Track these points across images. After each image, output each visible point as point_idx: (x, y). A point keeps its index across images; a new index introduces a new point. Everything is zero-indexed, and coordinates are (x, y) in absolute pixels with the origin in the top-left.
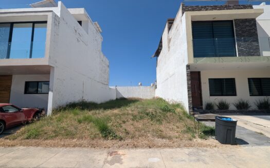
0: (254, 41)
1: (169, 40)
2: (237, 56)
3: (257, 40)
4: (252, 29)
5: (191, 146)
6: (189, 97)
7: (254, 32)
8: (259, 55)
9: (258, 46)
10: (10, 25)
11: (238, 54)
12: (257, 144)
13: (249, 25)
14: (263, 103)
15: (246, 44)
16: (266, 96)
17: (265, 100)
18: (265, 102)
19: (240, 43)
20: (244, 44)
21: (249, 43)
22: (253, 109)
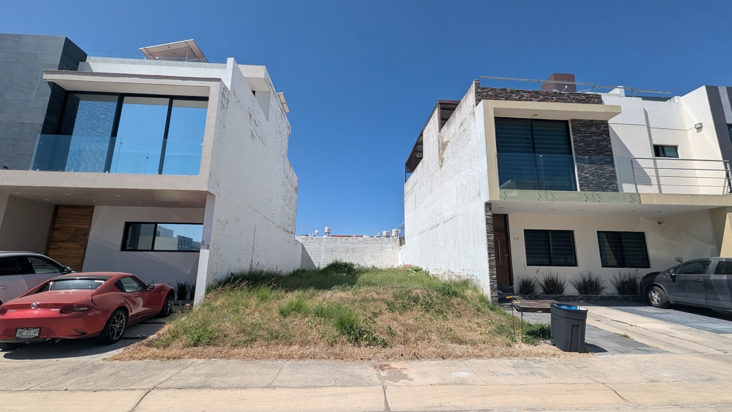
0: (606, 163)
1: (443, 146)
2: (579, 190)
3: (611, 162)
4: (602, 141)
5: (513, 355)
6: (490, 267)
7: (607, 146)
8: (616, 190)
9: (614, 172)
10: (117, 97)
11: (580, 186)
12: (620, 352)
13: (598, 132)
14: (626, 282)
15: (593, 167)
16: (636, 269)
17: (630, 275)
18: (629, 280)
19: (583, 165)
20: (589, 167)
21: (599, 165)
22: (609, 294)
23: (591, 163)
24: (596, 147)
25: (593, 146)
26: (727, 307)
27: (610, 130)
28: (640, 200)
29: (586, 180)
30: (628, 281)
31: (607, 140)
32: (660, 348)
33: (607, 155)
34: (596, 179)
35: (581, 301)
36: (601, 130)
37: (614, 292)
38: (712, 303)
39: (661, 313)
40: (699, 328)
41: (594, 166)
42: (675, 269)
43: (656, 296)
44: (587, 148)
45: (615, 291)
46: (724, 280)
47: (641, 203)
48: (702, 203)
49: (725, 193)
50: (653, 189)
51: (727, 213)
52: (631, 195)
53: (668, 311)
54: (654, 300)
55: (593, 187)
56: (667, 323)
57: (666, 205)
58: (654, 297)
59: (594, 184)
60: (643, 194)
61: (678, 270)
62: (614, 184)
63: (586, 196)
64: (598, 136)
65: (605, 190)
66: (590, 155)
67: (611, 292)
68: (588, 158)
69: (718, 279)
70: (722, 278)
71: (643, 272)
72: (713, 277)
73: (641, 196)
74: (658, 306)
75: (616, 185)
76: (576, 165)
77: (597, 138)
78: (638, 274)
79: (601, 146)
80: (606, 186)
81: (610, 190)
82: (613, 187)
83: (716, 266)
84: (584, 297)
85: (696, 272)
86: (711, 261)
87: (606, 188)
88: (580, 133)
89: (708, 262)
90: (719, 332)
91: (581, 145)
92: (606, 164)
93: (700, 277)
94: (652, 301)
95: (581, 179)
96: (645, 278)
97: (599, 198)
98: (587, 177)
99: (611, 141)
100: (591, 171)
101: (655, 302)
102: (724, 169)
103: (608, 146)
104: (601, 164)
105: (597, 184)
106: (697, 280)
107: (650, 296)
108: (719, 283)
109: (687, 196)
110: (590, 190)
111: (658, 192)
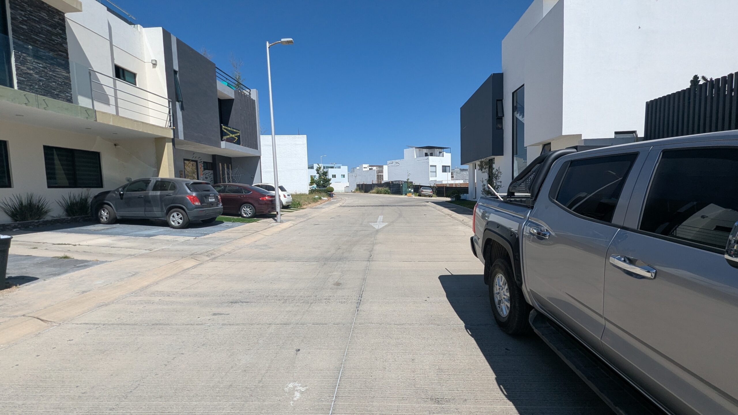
2: (16, 87)
4: (55, 35)
7: (61, 45)
8: (70, 100)
11: (18, 83)
12: (55, 275)
13: (50, 21)
14: (77, 203)
15: (40, 64)
16: (87, 188)
17: (82, 195)
18: (80, 200)
19: (24, 56)
20: (34, 62)
21: (48, 64)
22: (54, 217)
23: (36, 56)
24: (47, 40)
25: (42, 37)
26: (158, 216)
27: (66, 26)
28: (96, 117)
29: (28, 77)
30: (78, 201)
31: (61, 37)
32: (99, 260)
33: (61, 55)
34: (43, 81)
35: (14, 230)
36: (55, 21)
37: (61, 214)
38: (149, 215)
39: (108, 229)
40: (136, 236)
41: (42, 63)
42: (124, 187)
43: (106, 214)
44: (32, 36)
45: (63, 213)
46: (158, 195)
47: (96, 121)
48: (150, 131)
49: (167, 127)
50: (111, 110)
51: (167, 143)
52: (87, 110)
53: (114, 226)
54: (103, 217)
55: (38, 90)
56: (111, 236)
57: (121, 127)
58: (103, 215)
59: (39, 85)
60: (99, 112)
61: (126, 189)
62: (67, 93)
63: (26, 98)
64: (50, 26)
65: (56, 96)
66: (38, 47)
67: (57, 215)
68: (32, 49)
69: (154, 194)
70: (157, 194)
71: (95, 192)
72: (151, 193)
73: (97, 113)
74: (106, 222)
75: (70, 95)
76: (13, 53)
77: (48, 28)
78: (89, 193)
79: (53, 41)
80: (57, 93)
81: (62, 99)
82: (66, 95)
83: (154, 184)
84: (19, 224)
85: (140, 190)
86: (151, 181)
87: (57, 95)
88: (22, 10)
89: (149, 182)
90: (149, 236)
91: (23, 29)
92: (59, 66)
93: (141, 194)
94: (101, 219)
95: (20, 74)
96: (96, 197)
97: (45, 104)
98: (31, 74)
99: (68, 41)
100: (36, 68)
101: (104, 219)
102: (168, 106)
103: (63, 45)
104: (51, 64)
105: (45, 87)
106: (140, 197)
107: (99, 214)
108: (155, 197)
109: (139, 123)
110: (34, 91)
111: (115, 113)
